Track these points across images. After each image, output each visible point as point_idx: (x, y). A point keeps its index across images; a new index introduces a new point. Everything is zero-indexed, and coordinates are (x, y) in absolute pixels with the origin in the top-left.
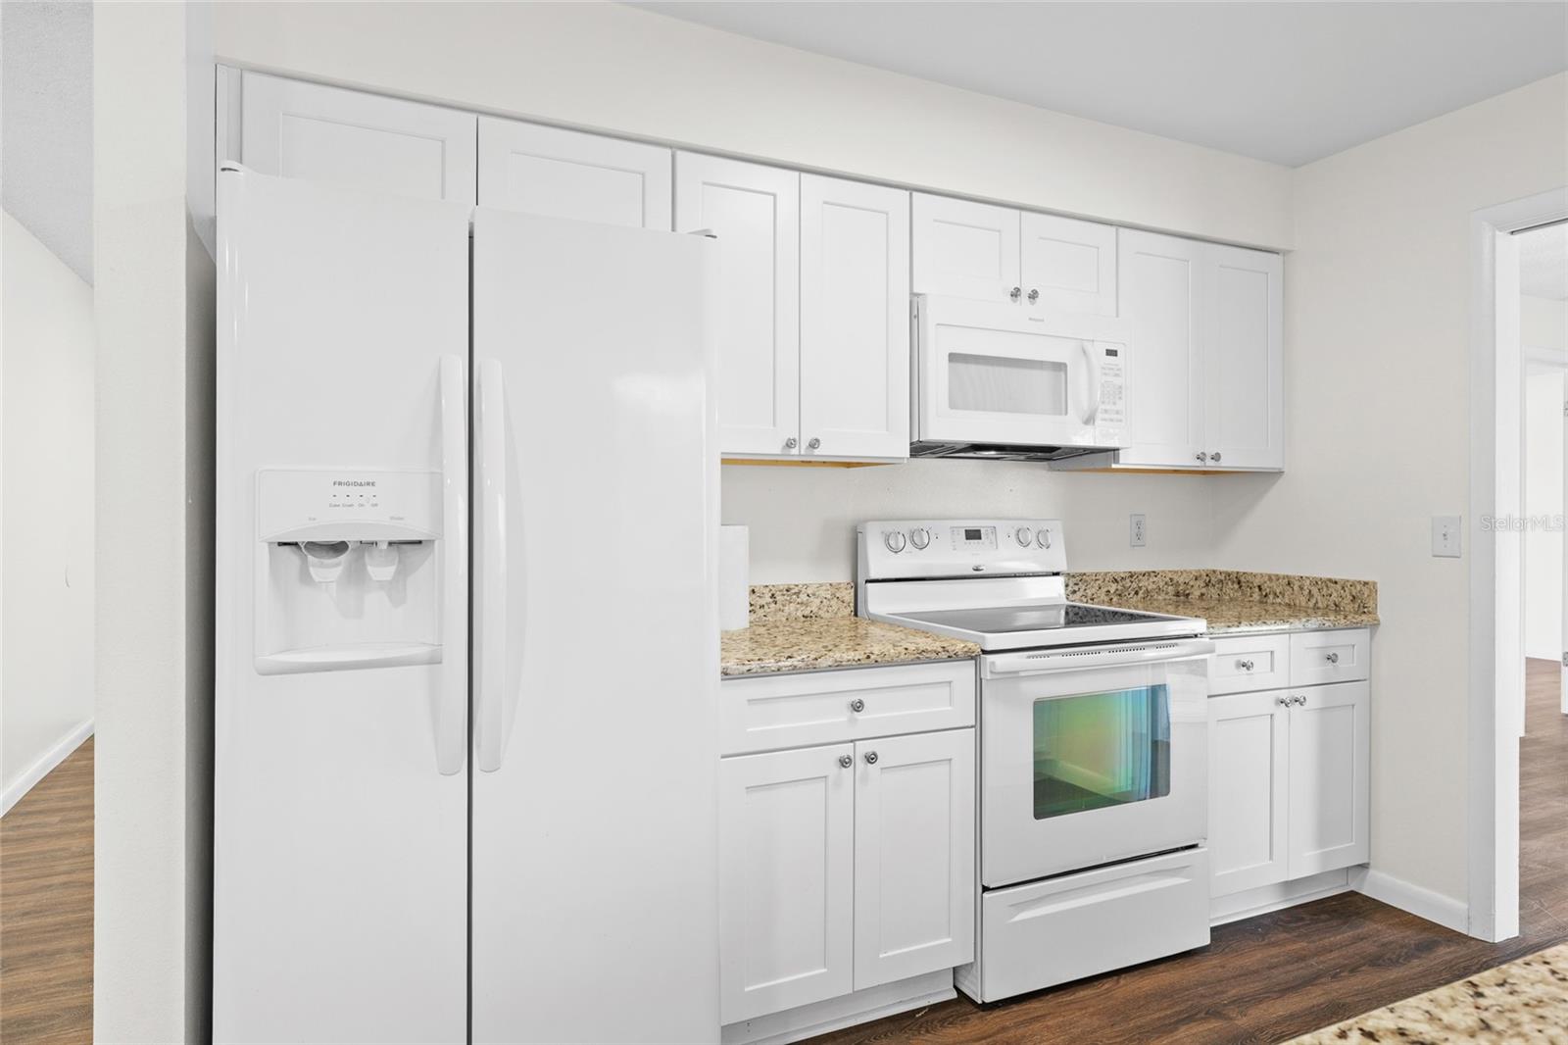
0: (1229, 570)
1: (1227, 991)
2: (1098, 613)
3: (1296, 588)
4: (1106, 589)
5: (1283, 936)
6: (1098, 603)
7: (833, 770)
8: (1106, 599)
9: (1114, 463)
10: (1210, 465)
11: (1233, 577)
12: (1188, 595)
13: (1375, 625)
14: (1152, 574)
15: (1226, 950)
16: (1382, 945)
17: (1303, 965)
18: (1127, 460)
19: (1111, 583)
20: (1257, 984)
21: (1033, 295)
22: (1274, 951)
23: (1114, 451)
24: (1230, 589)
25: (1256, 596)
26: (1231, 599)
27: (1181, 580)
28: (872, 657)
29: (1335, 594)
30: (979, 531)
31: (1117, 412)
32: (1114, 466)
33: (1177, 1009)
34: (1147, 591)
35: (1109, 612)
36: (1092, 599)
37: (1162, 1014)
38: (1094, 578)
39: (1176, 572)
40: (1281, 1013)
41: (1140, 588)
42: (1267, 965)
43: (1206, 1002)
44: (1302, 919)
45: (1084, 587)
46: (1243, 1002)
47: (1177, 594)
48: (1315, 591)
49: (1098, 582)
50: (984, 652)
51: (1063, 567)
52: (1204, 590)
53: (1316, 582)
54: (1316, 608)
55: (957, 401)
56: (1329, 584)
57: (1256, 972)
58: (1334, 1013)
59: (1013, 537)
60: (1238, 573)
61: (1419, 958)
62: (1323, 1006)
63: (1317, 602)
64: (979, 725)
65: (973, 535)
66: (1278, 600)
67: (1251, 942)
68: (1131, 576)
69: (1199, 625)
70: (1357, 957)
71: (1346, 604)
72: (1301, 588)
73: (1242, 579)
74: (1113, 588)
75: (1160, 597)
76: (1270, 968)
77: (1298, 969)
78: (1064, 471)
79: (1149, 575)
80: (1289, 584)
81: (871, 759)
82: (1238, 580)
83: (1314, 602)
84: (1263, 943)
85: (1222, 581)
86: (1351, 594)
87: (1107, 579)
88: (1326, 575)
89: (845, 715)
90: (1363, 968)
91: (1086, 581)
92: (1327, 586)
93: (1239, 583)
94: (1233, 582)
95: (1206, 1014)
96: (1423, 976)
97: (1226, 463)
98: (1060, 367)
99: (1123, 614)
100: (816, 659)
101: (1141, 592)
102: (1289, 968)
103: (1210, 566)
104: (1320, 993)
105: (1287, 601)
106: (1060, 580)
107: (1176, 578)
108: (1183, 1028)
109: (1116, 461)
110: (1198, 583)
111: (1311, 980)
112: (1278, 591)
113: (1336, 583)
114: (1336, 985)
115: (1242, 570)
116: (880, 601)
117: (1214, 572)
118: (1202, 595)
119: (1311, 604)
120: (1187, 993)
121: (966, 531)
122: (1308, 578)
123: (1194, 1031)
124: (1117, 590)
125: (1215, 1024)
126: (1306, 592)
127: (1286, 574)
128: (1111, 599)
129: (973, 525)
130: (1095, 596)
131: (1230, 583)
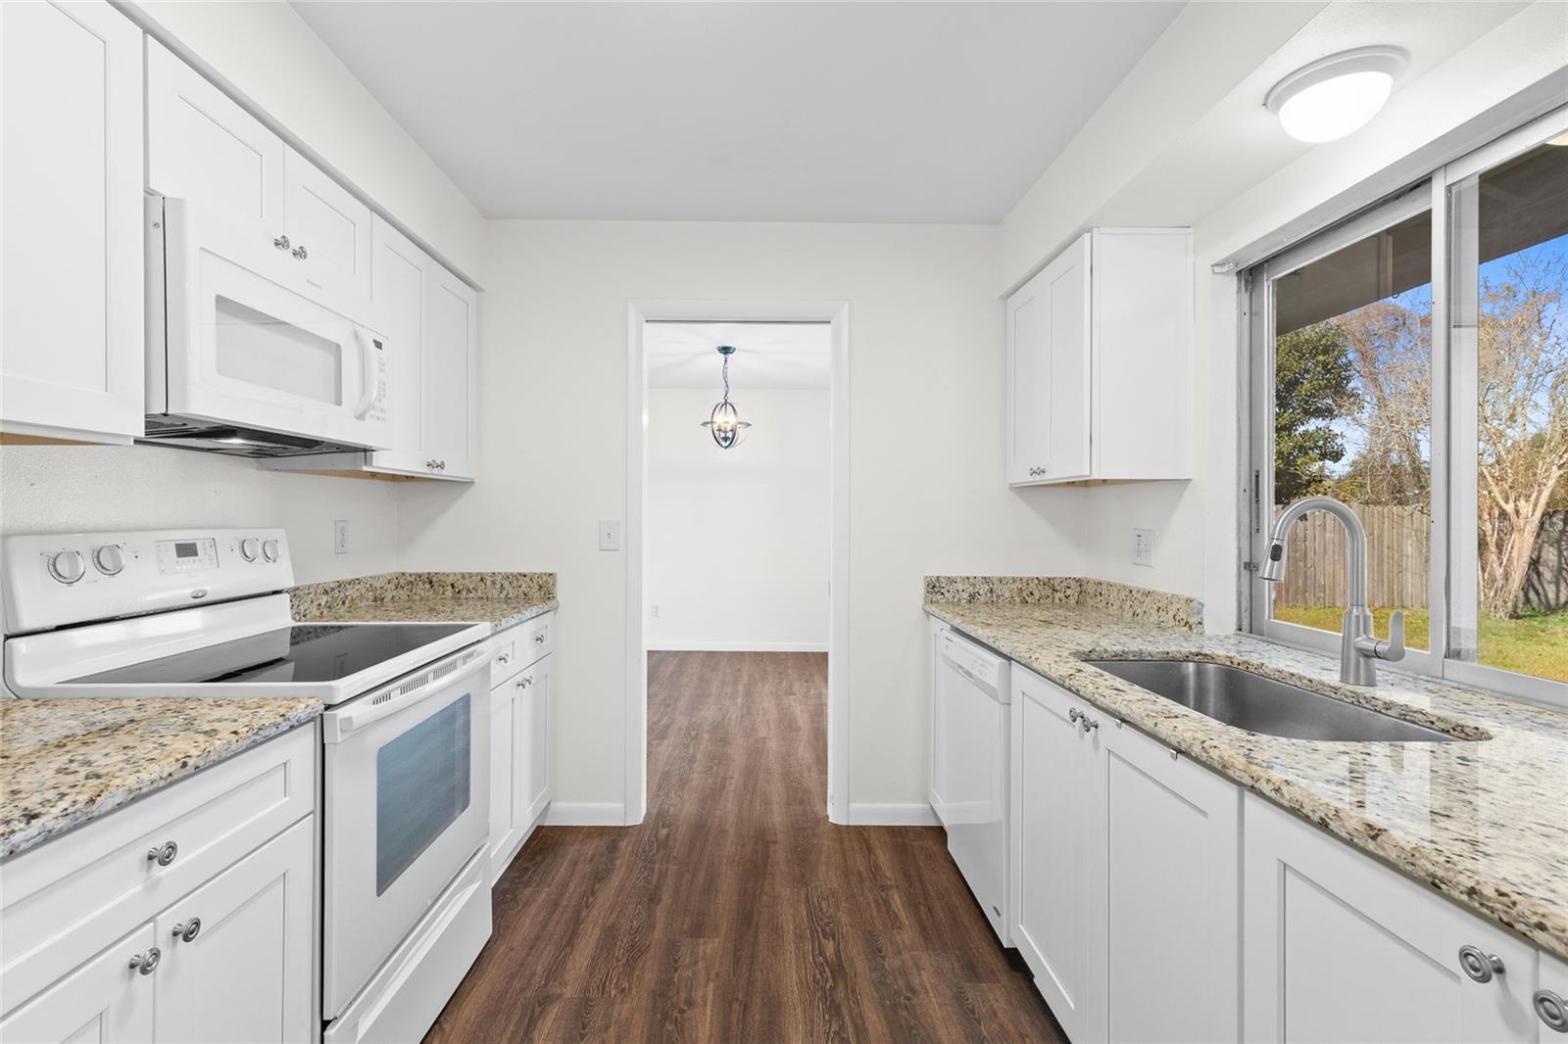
0: (420, 571)
1: (535, 971)
2: (311, 630)
3: (488, 583)
4: (317, 603)
5: (528, 891)
6: (312, 619)
8: (318, 613)
9: (366, 464)
11: (425, 578)
12: (383, 599)
14: (357, 582)
15: (501, 931)
16: (591, 860)
17: (561, 909)
19: (322, 596)
20: (549, 948)
21: (300, 253)
22: (534, 909)
24: (422, 589)
25: (449, 593)
26: (422, 599)
27: (378, 585)
28: (191, 762)
29: (524, 585)
30: (195, 544)
31: (382, 411)
32: (365, 468)
33: (515, 1018)
34: (353, 600)
35: (320, 627)
36: (305, 616)
37: (508, 1035)
38: (307, 592)
39: (375, 578)
40: (585, 963)
41: (346, 597)
42: (539, 926)
43: (529, 993)
44: (527, 869)
45: (297, 603)
46: (555, 972)
47: (375, 600)
48: (506, 584)
49: (310, 596)
50: (328, 707)
52: (394, 593)
53: (507, 577)
54: (507, 597)
56: (520, 577)
57: (538, 937)
58: (613, 939)
59: (237, 551)
60: (429, 574)
61: (617, 858)
62: (603, 937)
63: (508, 593)
66: (471, 595)
67: (513, 912)
68: (340, 586)
70: (586, 880)
71: (534, 593)
72: (494, 583)
73: (434, 579)
74: (324, 600)
75: (363, 605)
76: (544, 927)
77: (562, 914)
78: (281, 471)
79: (354, 583)
80: (482, 580)
82: (430, 580)
83: (506, 592)
84: (520, 907)
85: (412, 582)
86: (538, 584)
87: (319, 592)
88: (515, 570)
90: (596, 887)
91: (299, 596)
92: (517, 579)
93: (431, 582)
94: (424, 583)
95: (540, 1006)
96: (631, 872)
99: (332, 627)
100: (92, 801)
101: (347, 601)
102: (556, 917)
104: (592, 926)
105: (480, 595)
107: (375, 584)
108: (536, 1034)
109: (367, 461)
110: (390, 586)
111: (576, 922)
112: (471, 588)
113: (525, 576)
114: (595, 913)
115: (433, 570)
117: (403, 574)
118: (393, 597)
119: (503, 596)
120: (508, 996)
121: (177, 545)
122: (499, 573)
123: (546, 1031)
124: (327, 602)
125: (554, 1010)
126: (498, 586)
127: (478, 571)
128: (322, 613)
130: (308, 612)
131: (420, 584)
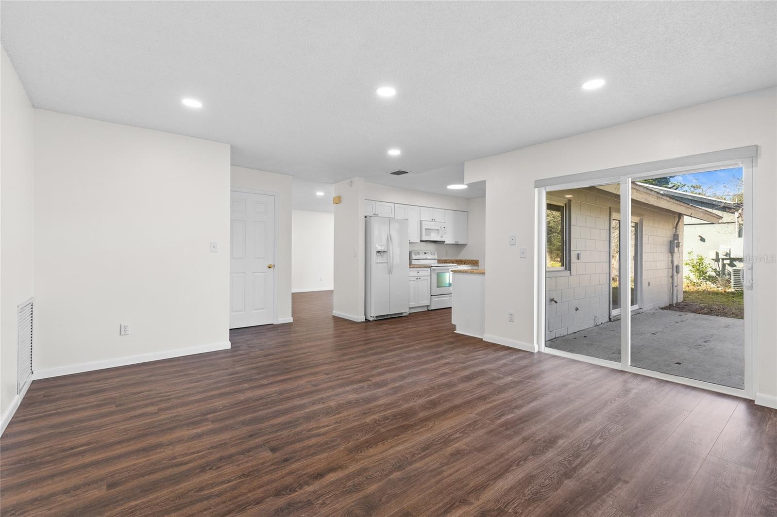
7: (416, 280)
10: (457, 243)
13: (478, 266)
18: (446, 243)
23: (444, 242)
51: (437, 258)
55: (426, 235)
64: (431, 276)
65: (425, 253)
69: (456, 265)
81: (420, 279)
89: (417, 274)
97: (459, 243)
98: (438, 230)
103: (457, 259)
106: (436, 260)
116: (414, 262)
129: (425, 252)
